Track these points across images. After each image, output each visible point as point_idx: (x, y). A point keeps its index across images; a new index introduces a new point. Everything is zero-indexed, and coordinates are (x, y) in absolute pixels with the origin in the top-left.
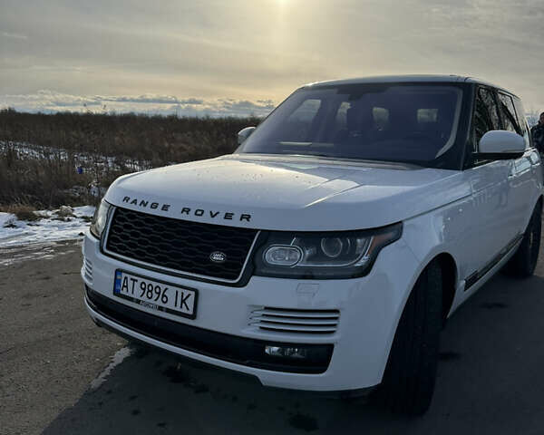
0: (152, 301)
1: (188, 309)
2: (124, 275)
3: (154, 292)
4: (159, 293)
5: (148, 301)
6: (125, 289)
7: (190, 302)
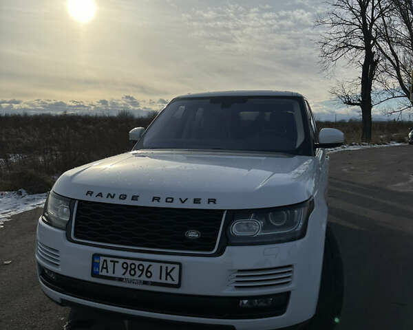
0: (136, 277)
1: (173, 280)
2: (102, 259)
3: (137, 269)
4: (143, 270)
5: (132, 278)
6: (105, 270)
7: (175, 274)
